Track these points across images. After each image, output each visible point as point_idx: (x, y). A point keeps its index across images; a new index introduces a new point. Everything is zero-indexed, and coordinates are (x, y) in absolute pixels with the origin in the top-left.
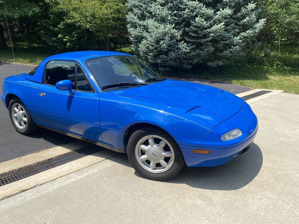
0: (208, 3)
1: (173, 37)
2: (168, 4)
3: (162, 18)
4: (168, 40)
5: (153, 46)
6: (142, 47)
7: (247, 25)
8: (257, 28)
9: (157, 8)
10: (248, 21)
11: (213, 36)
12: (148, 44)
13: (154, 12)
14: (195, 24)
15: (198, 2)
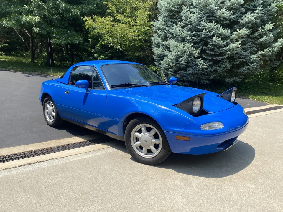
0: (225, 24)
1: (191, 55)
2: (188, 26)
3: (182, 38)
4: (187, 57)
5: (173, 63)
6: (164, 64)
7: (264, 44)
8: (276, 47)
9: (178, 30)
10: (266, 40)
11: (229, 54)
12: (169, 61)
13: (175, 33)
14: (212, 42)
15: (215, 23)
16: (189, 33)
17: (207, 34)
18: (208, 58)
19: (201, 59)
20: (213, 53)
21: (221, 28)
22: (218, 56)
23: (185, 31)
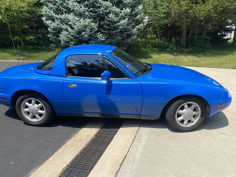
2: (85, 2)
4: (89, 31)
6: (63, 37)
7: (139, 21)
8: (145, 23)
10: (140, 18)
11: (121, 28)
12: (68, 34)
13: (72, 8)
14: (109, 19)
15: (109, 2)
16: (87, 9)
17: (104, 11)
18: (105, 32)
19: (100, 33)
20: (109, 28)
21: (114, 7)
22: (113, 30)
23: (82, 7)
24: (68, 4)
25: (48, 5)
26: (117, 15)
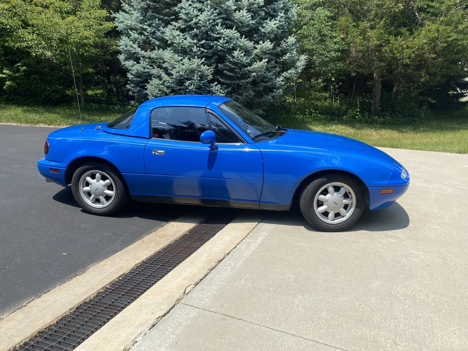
0: (245, 33)
1: (202, 77)
2: (192, 30)
3: (183, 49)
4: (198, 80)
7: (288, 63)
8: (299, 67)
9: (175, 34)
10: (289, 58)
11: (254, 76)
12: (162, 85)
13: (170, 39)
14: (232, 59)
15: (235, 30)
16: (195, 41)
17: (225, 45)
18: (225, 82)
19: (216, 83)
20: (233, 75)
21: (243, 38)
22: (238, 79)
23: (188, 38)
24: (163, 33)
25: (130, 34)
26: (247, 52)
